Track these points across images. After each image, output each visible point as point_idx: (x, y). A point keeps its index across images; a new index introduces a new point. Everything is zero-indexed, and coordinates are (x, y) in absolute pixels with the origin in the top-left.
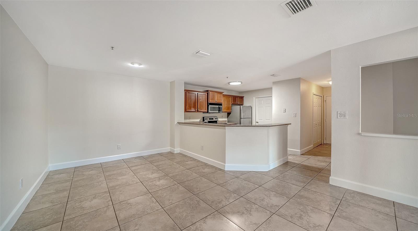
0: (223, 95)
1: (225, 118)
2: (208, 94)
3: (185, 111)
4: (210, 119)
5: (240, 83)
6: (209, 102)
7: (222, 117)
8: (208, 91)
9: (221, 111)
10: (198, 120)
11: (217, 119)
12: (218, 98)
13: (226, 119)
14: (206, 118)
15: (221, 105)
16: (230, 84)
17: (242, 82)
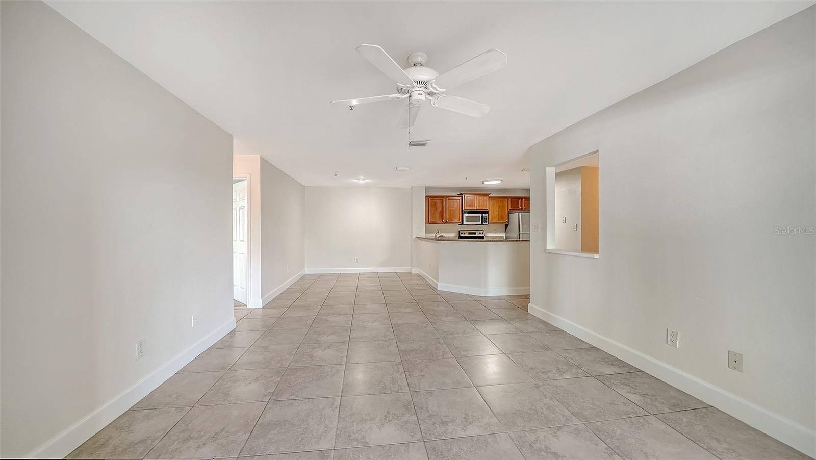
0: (490, 197)
1: (500, 232)
2: (462, 197)
3: (427, 222)
4: (469, 233)
5: (499, 182)
6: (463, 210)
7: (495, 231)
8: (461, 194)
9: (486, 222)
10: (452, 235)
11: (483, 233)
12: (479, 203)
13: (503, 235)
14: (463, 232)
15: (487, 212)
16: (485, 183)
17: (502, 180)
